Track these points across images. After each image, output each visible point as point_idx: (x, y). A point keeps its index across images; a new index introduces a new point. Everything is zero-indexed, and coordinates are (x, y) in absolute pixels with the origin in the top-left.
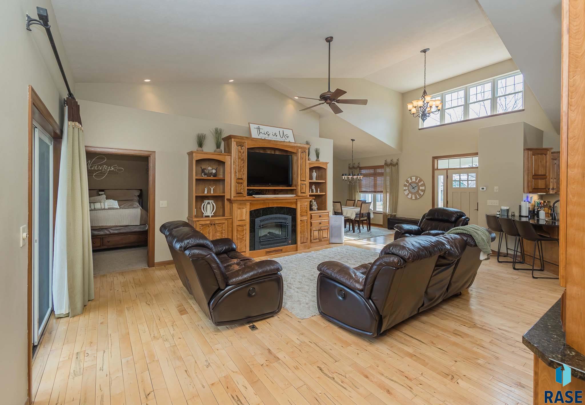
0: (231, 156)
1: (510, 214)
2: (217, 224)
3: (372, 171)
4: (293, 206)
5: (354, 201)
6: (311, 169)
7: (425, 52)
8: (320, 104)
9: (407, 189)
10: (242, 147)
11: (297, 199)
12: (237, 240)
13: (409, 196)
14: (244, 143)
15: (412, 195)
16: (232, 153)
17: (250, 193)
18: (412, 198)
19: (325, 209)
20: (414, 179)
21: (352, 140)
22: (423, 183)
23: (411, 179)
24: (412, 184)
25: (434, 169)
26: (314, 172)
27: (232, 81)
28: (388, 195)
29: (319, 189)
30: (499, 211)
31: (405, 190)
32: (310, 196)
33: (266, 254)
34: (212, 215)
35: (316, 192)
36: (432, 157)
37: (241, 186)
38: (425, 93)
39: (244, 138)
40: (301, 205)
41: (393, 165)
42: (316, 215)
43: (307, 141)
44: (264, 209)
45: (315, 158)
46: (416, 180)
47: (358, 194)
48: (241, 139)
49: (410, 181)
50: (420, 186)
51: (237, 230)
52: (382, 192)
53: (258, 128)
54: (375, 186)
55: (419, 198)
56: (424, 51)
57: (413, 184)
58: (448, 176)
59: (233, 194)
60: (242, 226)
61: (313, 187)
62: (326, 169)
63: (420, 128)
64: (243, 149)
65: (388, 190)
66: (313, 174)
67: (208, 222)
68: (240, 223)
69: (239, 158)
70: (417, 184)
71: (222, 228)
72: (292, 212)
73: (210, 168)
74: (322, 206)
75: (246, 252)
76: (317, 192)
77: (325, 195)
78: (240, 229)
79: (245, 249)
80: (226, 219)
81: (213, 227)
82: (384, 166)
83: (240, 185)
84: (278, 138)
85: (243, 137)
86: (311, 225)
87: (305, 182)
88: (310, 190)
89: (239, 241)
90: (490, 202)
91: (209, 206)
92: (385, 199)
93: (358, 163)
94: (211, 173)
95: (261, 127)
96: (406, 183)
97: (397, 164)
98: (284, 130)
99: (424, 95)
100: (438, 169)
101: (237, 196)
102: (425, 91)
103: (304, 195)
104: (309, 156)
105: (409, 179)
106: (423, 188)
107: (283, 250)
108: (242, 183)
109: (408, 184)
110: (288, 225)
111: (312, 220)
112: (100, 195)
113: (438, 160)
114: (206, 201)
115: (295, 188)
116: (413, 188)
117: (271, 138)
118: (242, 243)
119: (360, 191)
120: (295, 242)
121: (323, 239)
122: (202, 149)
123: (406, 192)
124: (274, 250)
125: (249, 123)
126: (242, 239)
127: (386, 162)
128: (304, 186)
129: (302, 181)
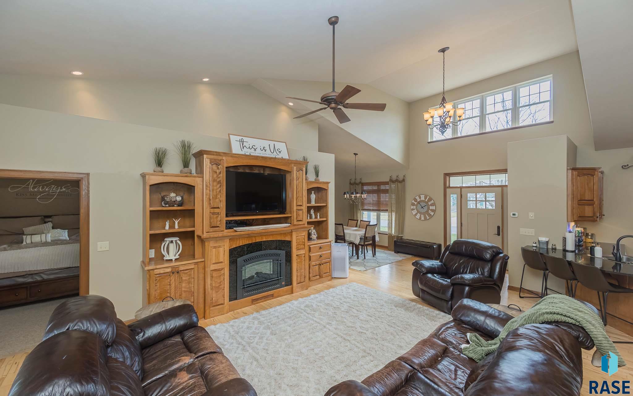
0: (203, 177)
1: (550, 246)
2: (183, 270)
3: (375, 188)
4: (288, 239)
5: (357, 221)
6: (309, 191)
7: (444, 52)
8: (321, 109)
9: (415, 208)
10: (219, 165)
11: (292, 230)
12: (212, 289)
13: (418, 216)
14: (221, 160)
15: (421, 216)
16: (203, 174)
17: (230, 225)
18: (420, 218)
19: (326, 238)
20: (423, 198)
21: (355, 154)
22: (433, 202)
23: (420, 198)
24: (421, 203)
25: (446, 187)
26: (313, 194)
27: (206, 80)
28: (394, 214)
29: (318, 214)
30: (536, 243)
31: (413, 209)
32: (309, 223)
33: (252, 303)
34: (176, 258)
35: (315, 218)
36: (444, 174)
37: (217, 217)
38: (444, 99)
39: (222, 154)
40: (297, 237)
41: (400, 182)
42: (315, 247)
43: (304, 156)
44: (249, 246)
45: (314, 177)
46: (426, 198)
47: (360, 212)
48: (216, 155)
49: (419, 200)
50: (429, 206)
51: (212, 277)
52: (387, 210)
53: (241, 141)
54: (379, 203)
55: (429, 219)
56: (443, 50)
57: (423, 203)
58: (462, 195)
59: (206, 227)
60: (219, 270)
61: (312, 212)
62: (327, 190)
63: (429, 141)
64: (219, 168)
65: (394, 209)
66: (312, 196)
67: (169, 270)
68: (216, 266)
69: (214, 180)
70: (427, 203)
71: (190, 275)
72: (286, 246)
73: (173, 195)
74: (323, 235)
75: (224, 304)
77: (327, 221)
78: (215, 274)
79: (223, 301)
80: (196, 263)
81: (176, 276)
82: (390, 182)
83: (215, 216)
84: (268, 154)
85: (219, 153)
86: (310, 260)
87: (302, 206)
88: (307, 216)
89: (214, 292)
90: (523, 231)
91: (171, 245)
92: (391, 218)
93: (360, 179)
94: (175, 202)
95: (245, 139)
96: (414, 202)
97: (404, 180)
98: (275, 143)
99: (443, 102)
100: (449, 187)
101: (211, 231)
102: (444, 98)
103: (300, 223)
104: (306, 174)
105: (417, 198)
106: (433, 208)
107: (275, 295)
108: (219, 213)
109: (416, 203)
110: (280, 263)
111: (310, 253)
112: (45, 223)
113: (449, 177)
114: (168, 240)
115: (289, 215)
116: (422, 207)
117: (258, 153)
118: (219, 292)
119: (362, 209)
120: (289, 282)
121: (324, 275)
122: (162, 170)
123: (414, 212)
124: (263, 296)
125: (229, 134)
126: (218, 288)
127: (391, 178)
128: (301, 212)
129: (298, 205)
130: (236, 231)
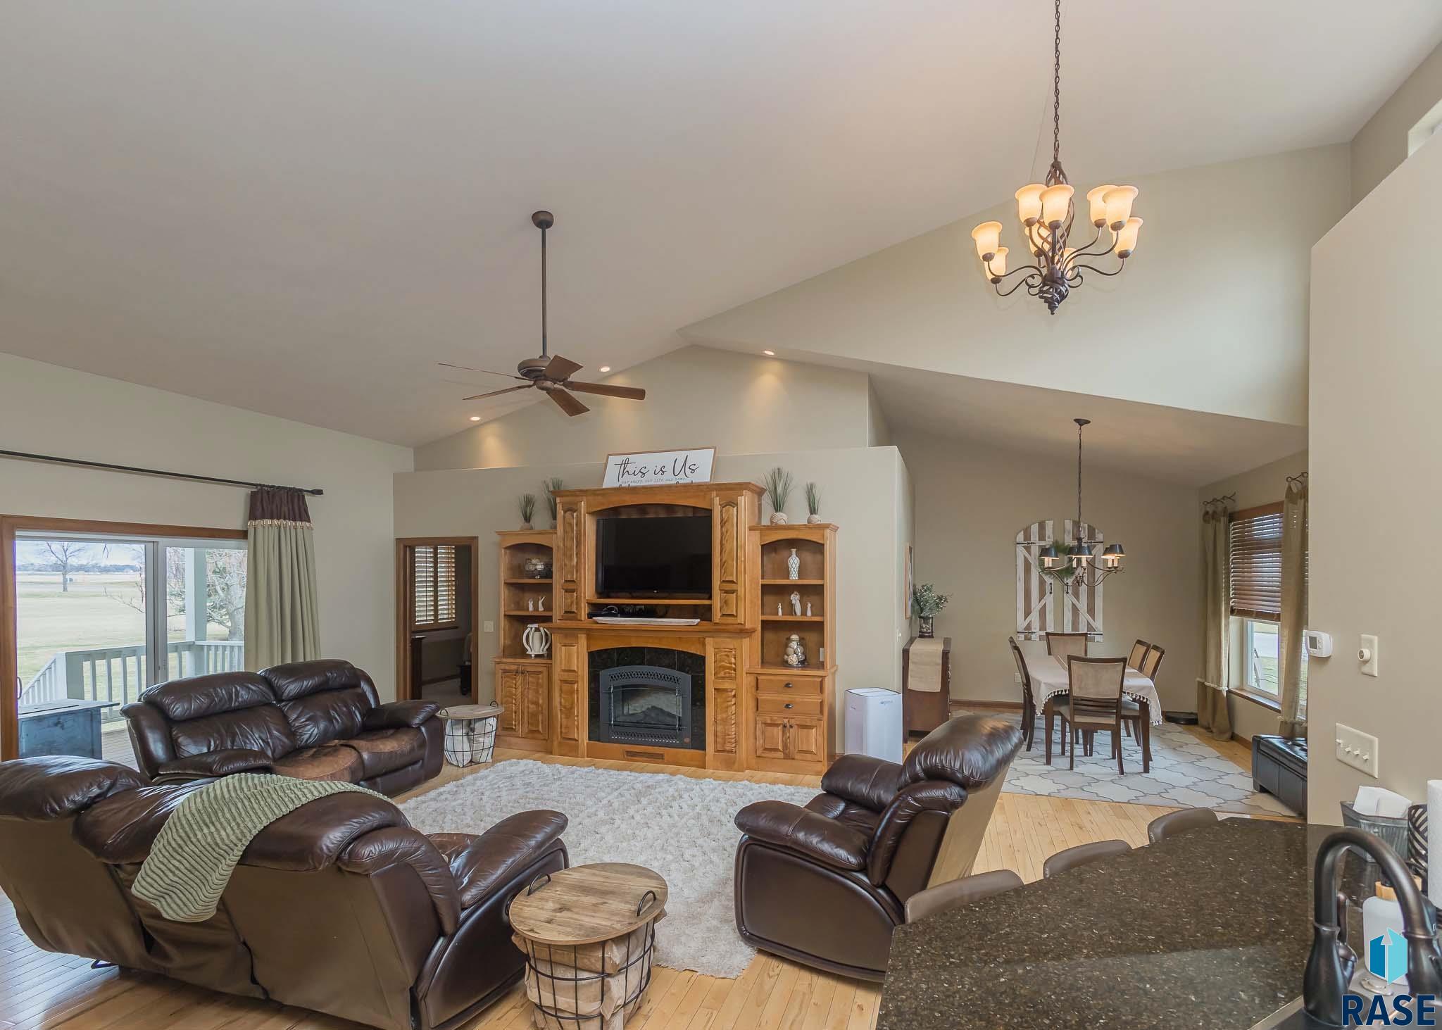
2: (530, 672)
4: (694, 649)
6: (774, 547)
10: (574, 512)
11: (705, 633)
12: (561, 710)
14: (578, 503)
21: (1077, 421)
26: (794, 555)
27: (606, 369)
29: (809, 606)
33: (625, 757)
37: (572, 596)
39: (578, 493)
40: (721, 647)
42: (775, 681)
44: (621, 651)
48: (572, 495)
51: (561, 690)
53: (624, 463)
60: (572, 683)
61: (795, 599)
62: (822, 544)
66: (792, 561)
67: (515, 667)
68: (566, 676)
69: (566, 537)
72: (691, 664)
73: (534, 562)
75: (578, 741)
76: (804, 613)
77: (821, 623)
78: (566, 687)
79: (576, 735)
80: (545, 665)
81: (523, 679)
83: (570, 595)
84: (668, 479)
85: (574, 491)
86: (757, 707)
87: (734, 585)
89: (564, 715)
91: (536, 634)
94: (537, 572)
95: (633, 458)
103: (730, 620)
107: (666, 758)
111: (759, 692)
114: (532, 626)
115: (707, 603)
117: (650, 480)
118: (571, 719)
120: (699, 744)
121: (798, 756)
122: (529, 526)
124: (644, 751)
125: (609, 456)
126: (570, 712)
127: (1291, 486)
128: (733, 596)
129: (724, 581)
130: (598, 623)
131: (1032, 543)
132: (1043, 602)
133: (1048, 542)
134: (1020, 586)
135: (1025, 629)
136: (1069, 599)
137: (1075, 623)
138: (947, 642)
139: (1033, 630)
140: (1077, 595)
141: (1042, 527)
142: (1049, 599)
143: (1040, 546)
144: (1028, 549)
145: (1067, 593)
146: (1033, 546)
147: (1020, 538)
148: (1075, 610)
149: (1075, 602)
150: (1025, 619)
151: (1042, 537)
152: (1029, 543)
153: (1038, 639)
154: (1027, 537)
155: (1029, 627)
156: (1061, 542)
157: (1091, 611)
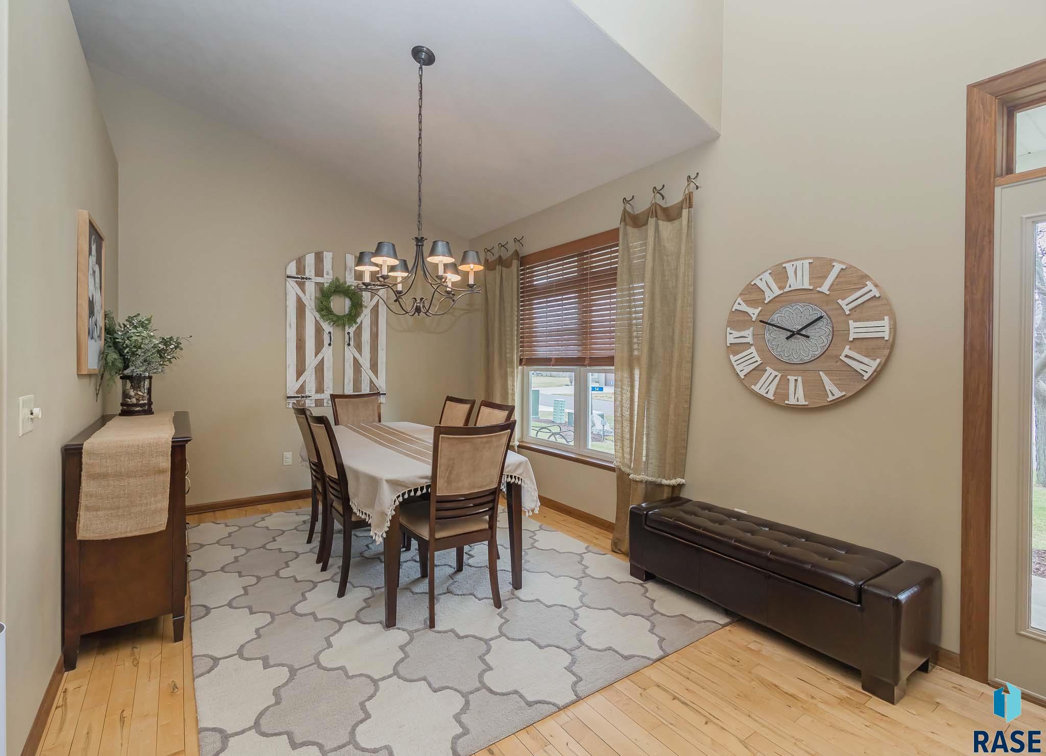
3: (571, 265)
9: (749, 338)
13: (767, 385)
15: (784, 382)
20: (800, 278)
22: (875, 293)
23: (781, 277)
28: (639, 376)
31: (736, 348)
46: (819, 276)
47: (514, 372)
49: (772, 292)
50: (844, 317)
52: (613, 361)
54: (585, 331)
55: (840, 400)
70: (828, 302)
82: (622, 228)
93: (516, 238)
96: (744, 306)
97: (687, 202)
106: (878, 328)
113: (1012, 110)
119: (523, 359)
123: (746, 361)
127: (629, 208)
131: (306, 279)
132: (320, 357)
133: (327, 279)
134: (292, 334)
135: (297, 392)
136: (350, 353)
137: (357, 382)
138: (180, 420)
139: (307, 394)
140: (359, 347)
141: (319, 258)
142: (327, 353)
143: (316, 283)
144: (301, 285)
145: (349, 345)
146: (307, 283)
147: (292, 269)
148: (357, 365)
149: (357, 355)
150: (297, 379)
151: (319, 272)
152: (303, 278)
153: (314, 405)
154: (301, 268)
155: (302, 389)
156: (342, 281)
157: (374, 367)
